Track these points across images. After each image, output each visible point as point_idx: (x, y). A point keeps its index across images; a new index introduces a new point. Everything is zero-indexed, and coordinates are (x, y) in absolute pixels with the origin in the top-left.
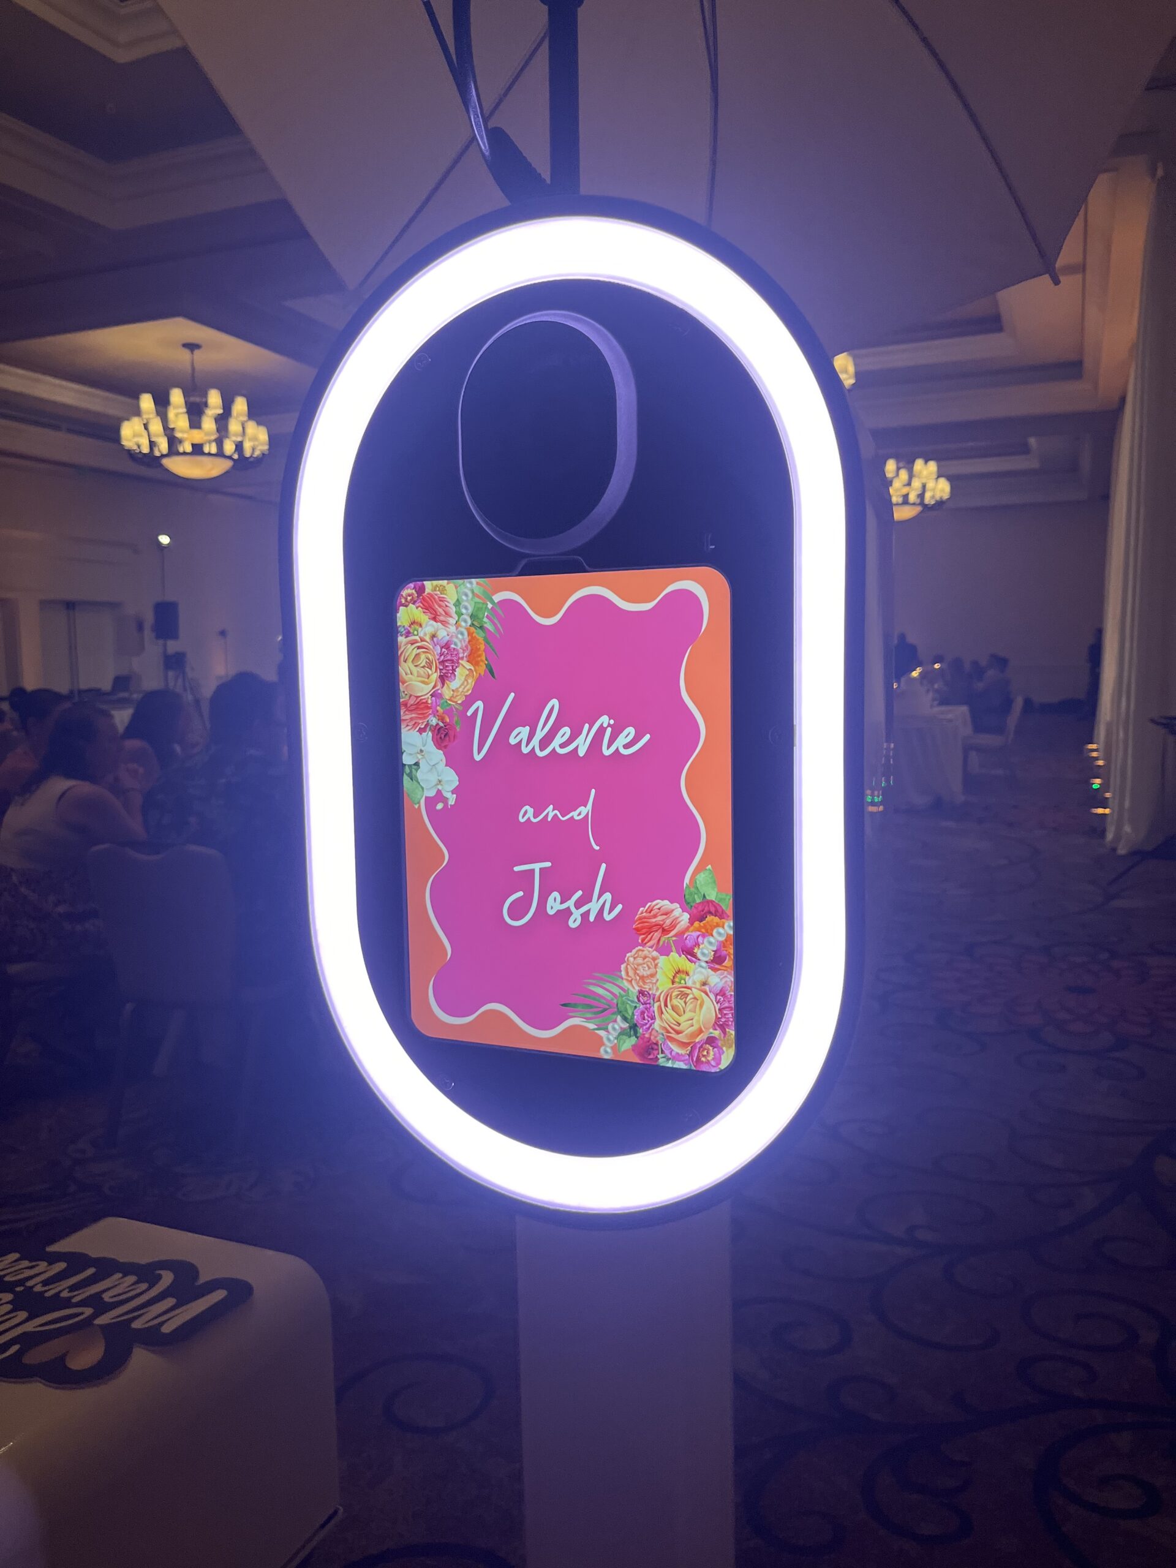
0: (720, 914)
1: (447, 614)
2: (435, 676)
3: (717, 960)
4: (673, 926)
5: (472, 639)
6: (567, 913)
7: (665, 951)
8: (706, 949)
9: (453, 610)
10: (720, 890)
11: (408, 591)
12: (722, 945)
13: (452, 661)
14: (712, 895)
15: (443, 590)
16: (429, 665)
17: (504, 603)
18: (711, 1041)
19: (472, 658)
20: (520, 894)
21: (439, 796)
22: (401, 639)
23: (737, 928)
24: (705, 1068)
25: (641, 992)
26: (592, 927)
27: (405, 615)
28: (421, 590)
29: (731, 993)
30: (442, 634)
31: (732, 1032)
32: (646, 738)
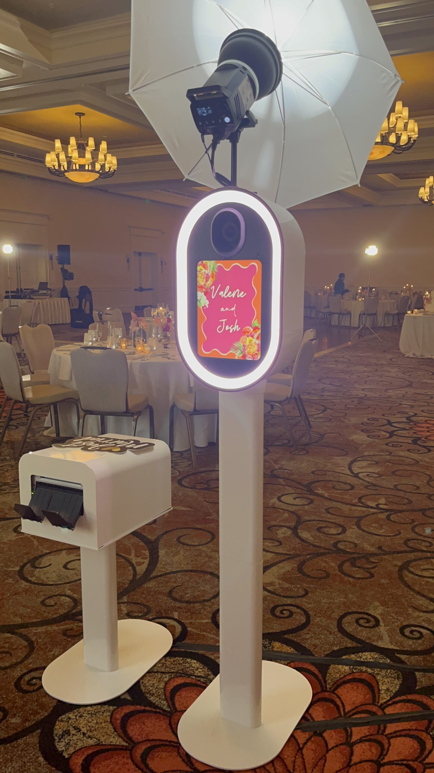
0: (258, 329)
1: (208, 268)
2: (205, 281)
3: (258, 338)
4: (250, 331)
5: (213, 273)
6: (229, 330)
7: (248, 336)
8: (256, 336)
9: (209, 267)
10: (259, 324)
11: (200, 263)
12: (259, 335)
13: (208, 278)
14: (257, 325)
15: (207, 263)
16: (204, 278)
17: (219, 266)
18: (256, 354)
19: (212, 277)
20: (220, 326)
21: (205, 306)
22: (198, 273)
23: (261, 331)
24: (255, 360)
25: (244, 345)
26: (235, 332)
27: (199, 268)
28: (203, 263)
29: (260, 344)
30: (207, 272)
31: (260, 352)
32: (246, 294)
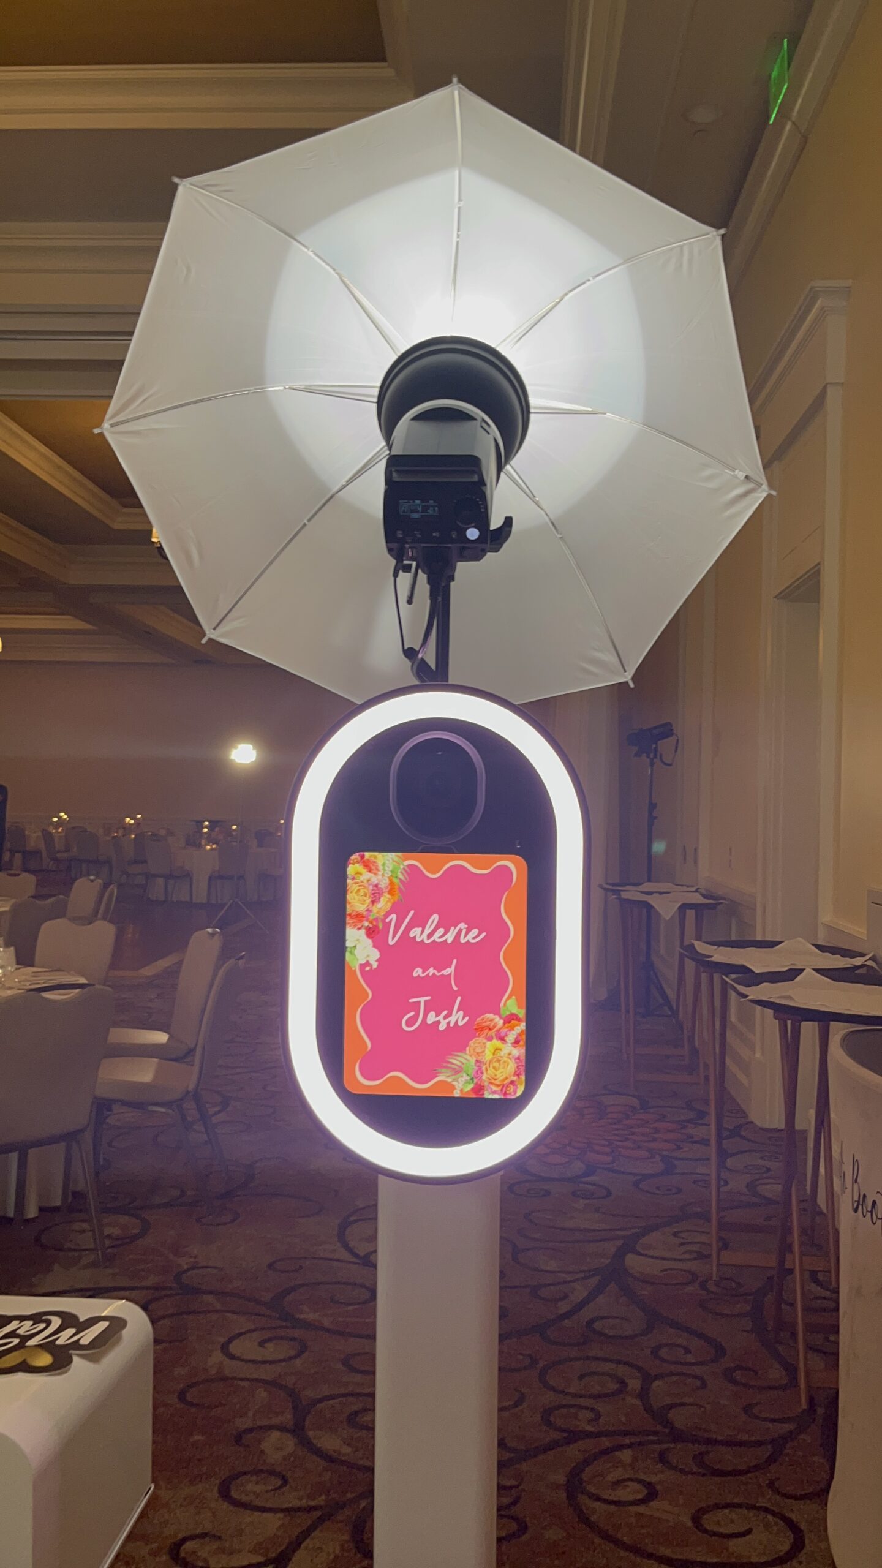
0: (519, 1019)
1: (377, 870)
2: (368, 901)
3: (516, 1043)
4: (494, 1027)
5: (391, 883)
6: (438, 1023)
7: (490, 1039)
8: (511, 1037)
9: (381, 867)
10: (519, 1007)
11: (355, 857)
12: (519, 1035)
13: (379, 893)
14: (515, 1010)
15: (375, 857)
16: (365, 895)
17: (409, 866)
18: (512, 1083)
19: (391, 892)
20: (412, 1014)
21: (368, 963)
22: (349, 881)
23: (527, 1026)
24: (509, 1097)
25: (477, 1061)
26: (451, 1030)
27: (351, 870)
28: (363, 857)
29: (523, 1058)
30: (374, 880)
31: (523, 1078)
32: (484, 934)
